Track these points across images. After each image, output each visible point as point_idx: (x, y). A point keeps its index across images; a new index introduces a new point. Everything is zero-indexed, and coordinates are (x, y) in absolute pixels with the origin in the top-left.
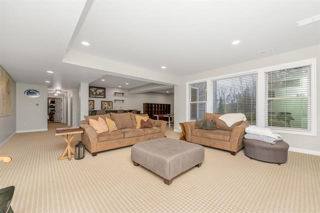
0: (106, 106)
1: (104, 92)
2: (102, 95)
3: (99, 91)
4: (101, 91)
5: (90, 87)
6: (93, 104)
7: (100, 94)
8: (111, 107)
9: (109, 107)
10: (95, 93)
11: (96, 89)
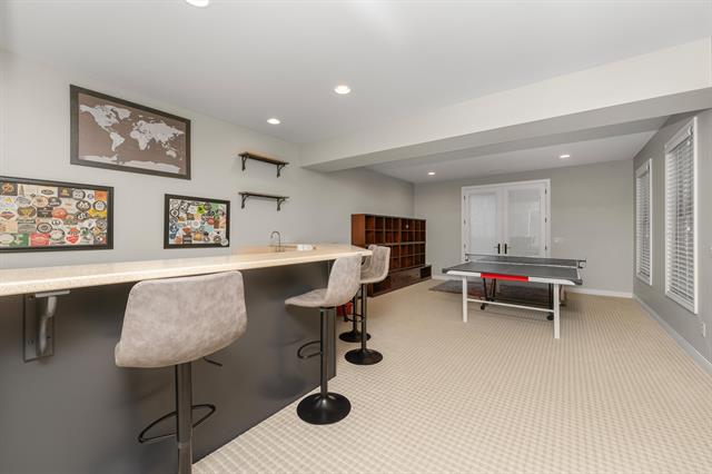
0: (196, 224)
1: (184, 144)
2: (170, 160)
3: (149, 133)
4: (164, 133)
5: (76, 92)
6: (101, 208)
7: (155, 150)
8: (223, 231)
9: (213, 232)
10: (117, 140)
11: (124, 113)
